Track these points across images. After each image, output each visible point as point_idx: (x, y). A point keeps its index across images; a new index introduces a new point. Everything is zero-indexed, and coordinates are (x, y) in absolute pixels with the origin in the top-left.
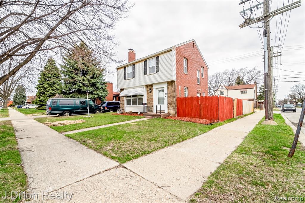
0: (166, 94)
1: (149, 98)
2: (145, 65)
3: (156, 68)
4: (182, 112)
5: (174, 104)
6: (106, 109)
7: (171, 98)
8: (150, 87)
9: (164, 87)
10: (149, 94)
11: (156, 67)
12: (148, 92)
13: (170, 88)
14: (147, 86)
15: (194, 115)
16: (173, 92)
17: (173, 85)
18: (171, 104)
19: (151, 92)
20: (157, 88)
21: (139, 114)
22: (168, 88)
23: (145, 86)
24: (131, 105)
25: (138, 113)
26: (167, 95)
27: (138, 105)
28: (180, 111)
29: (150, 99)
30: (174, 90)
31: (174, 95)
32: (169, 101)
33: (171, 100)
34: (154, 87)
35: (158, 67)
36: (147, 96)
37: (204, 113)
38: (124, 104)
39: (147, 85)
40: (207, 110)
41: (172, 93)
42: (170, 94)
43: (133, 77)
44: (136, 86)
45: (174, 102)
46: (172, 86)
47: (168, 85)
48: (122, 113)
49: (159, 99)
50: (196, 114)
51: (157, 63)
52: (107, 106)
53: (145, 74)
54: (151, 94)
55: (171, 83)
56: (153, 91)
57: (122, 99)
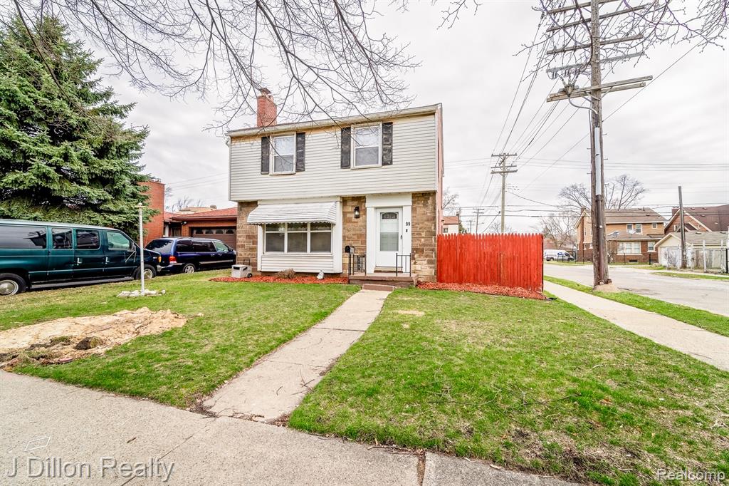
0: (408, 224)
1: (352, 232)
2: (346, 140)
3: (383, 155)
4: (451, 271)
5: (433, 250)
6: (173, 263)
7: (423, 234)
8: (355, 203)
9: (402, 207)
10: (350, 221)
11: (384, 150)
12: (348, 215)
13: (420, 210)
14: (344, 201)
15: (482, 279)
16: (428, 220)
17: (430, 202)
18: (422, 251)
19: (357, 217)
20: (376, 208)
21: (320, 277)
22: (414, 210)
23: (339, 199)
24: (283, 251)
25: (317, 274)
26: (409, 228)
27: (312, 250)
28: (445, 268)
29: (355, 237)
30: (432, 215)
31: (433, 228)
32: (418, 242)
33: (423, 240)
34: (370, 204)
35: (390, 150)
36: (344, 228)
37: (508, 272)
38: (254, 249)
39: (343, 198)
40: (516, 266)
41: (426, 223)
42: (421, 225)
43: (298, 170)
44: (307, 196)
45: (431, 245)
46: (425, 205)
47: (413, 202)
48: (250, 276)
49: (383, 237)
50: (489, 274)
51: (387, 140)
52: (175, 254)
53: (345, 164)
54: (357, 222)
55: (424, 197)
56: (365, 214)
57: (246, 232)
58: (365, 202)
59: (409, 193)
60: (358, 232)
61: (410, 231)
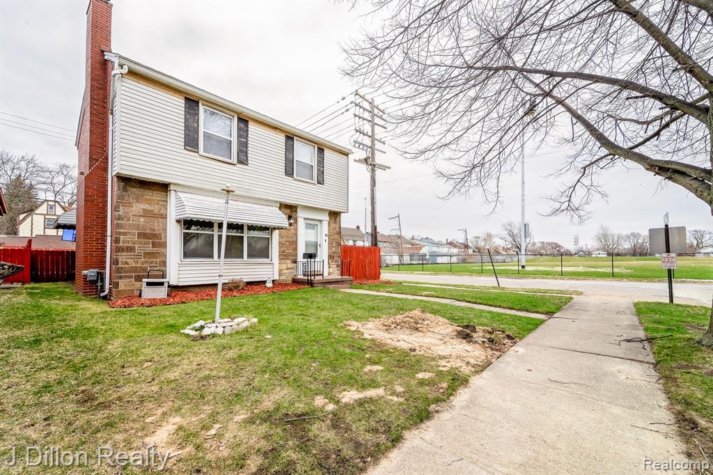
0: (326, 235)
1: (284, 239)
3: (318, 174)
5: (339, 257)
7: (334, 244)
8: (288, 211)
9: (321, 221)
11: (318, 170)
13: (333, 225)
17: (337, 219)
18: (334, 257)
19: (291, 224)
20: (305, 219)
21: (269, 285)
22: (329, 224)
23: (278, 204)
24: (211, 257)
25: (265, 282)
26: (327, 238)
29: (287, 243)
30: (339, 229)
31: (339, 240)
32: (331, 250)
33: (334, 249)
34: (301, 214)
35: (322, 172)
36: (279, 235)
38: (156, 255)
39: (282, 204)
41: (335, 235)
42: (333, 237)
43: (239, 162)
45: (338, 253)
46: (335, 222)
47: (329, 218)
49: (307, 245)
51: (320, 162)
54: (289, 230)
55: (334, 215)
56: (296, 222)
57: (138, 228)
58: (296, 211)
59: (327, 210)
60: (290, 239)
61: (327, 241)
